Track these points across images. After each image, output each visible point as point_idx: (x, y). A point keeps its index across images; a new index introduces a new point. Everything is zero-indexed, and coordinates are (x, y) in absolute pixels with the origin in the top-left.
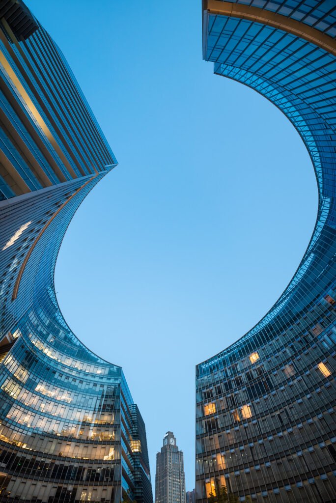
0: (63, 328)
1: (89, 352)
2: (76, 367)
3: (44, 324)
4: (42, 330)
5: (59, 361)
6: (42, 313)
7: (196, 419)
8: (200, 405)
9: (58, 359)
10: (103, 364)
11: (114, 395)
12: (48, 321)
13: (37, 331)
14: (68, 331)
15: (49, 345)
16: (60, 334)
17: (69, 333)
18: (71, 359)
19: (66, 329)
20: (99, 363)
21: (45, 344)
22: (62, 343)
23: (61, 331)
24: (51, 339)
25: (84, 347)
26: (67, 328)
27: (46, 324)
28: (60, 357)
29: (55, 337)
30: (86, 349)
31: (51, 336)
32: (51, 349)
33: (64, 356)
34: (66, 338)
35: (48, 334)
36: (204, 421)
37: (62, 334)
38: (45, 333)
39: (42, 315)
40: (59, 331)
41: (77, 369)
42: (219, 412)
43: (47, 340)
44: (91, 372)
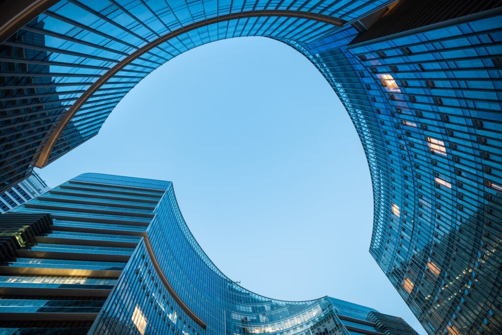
0: (265, 302)
1: (297, 303)
2: (296, 323)
3: (249, 313)
4: (252, 318)
5: (282, 329)
6: (241, 307)
7: (406, 302)
8: (399, 287)
9: (280, 329)
10: (313, 304)
11: (337, 326)
12: (250, 308)
13: (249, 322)
14: (270, 301)
15: (266, 323)
16: (266, 309)
17: (271, 301)
18: (288, 320)
19: (268, 302)
20: (310, 306)
21: (263, 326)
22: (272, 314)
23: (265, 306)
24: (262, 318)
25: (290, 303)
26: (267, 300)
27: (251, 311)
28: (280, 325)
29: (264, 315)
30: (293, 303)
31: (261, 316)
32: (269, 325)
33: (282, 322)
34: (272, 307)
35: (258, 317)
36: (413, 300)
37: (267, 307)
38: (255, 318)
39: (242, 308)
40: (263, 308)
41: (298, 325)
42: (416, 284)
43: (261, 321)
44: (309, 318)
